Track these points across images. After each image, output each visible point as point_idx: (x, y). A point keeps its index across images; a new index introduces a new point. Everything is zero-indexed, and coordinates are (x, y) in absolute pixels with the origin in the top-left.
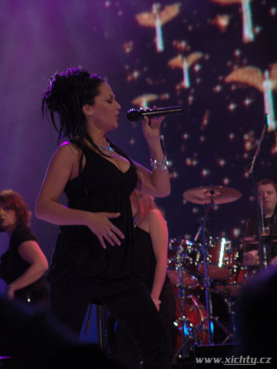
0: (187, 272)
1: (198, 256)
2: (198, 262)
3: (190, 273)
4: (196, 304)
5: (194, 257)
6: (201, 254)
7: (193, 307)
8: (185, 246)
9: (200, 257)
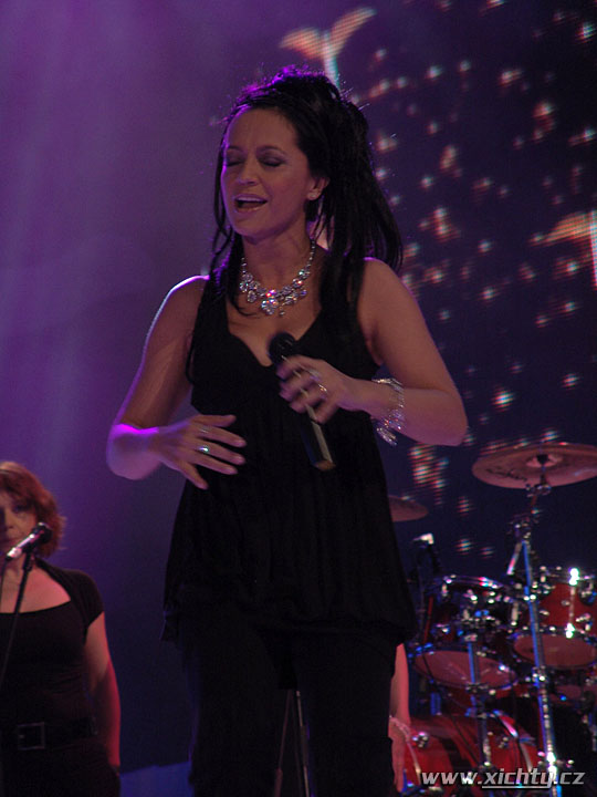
0: (487, 654)
1: (515, 615)
2: (515, 628)
3: (494, 657)
4: (514, 733)
5: (506, 619)
6: (520, 609)
7: (505, 739)
8: (481, 591)
9: (519, 616)
